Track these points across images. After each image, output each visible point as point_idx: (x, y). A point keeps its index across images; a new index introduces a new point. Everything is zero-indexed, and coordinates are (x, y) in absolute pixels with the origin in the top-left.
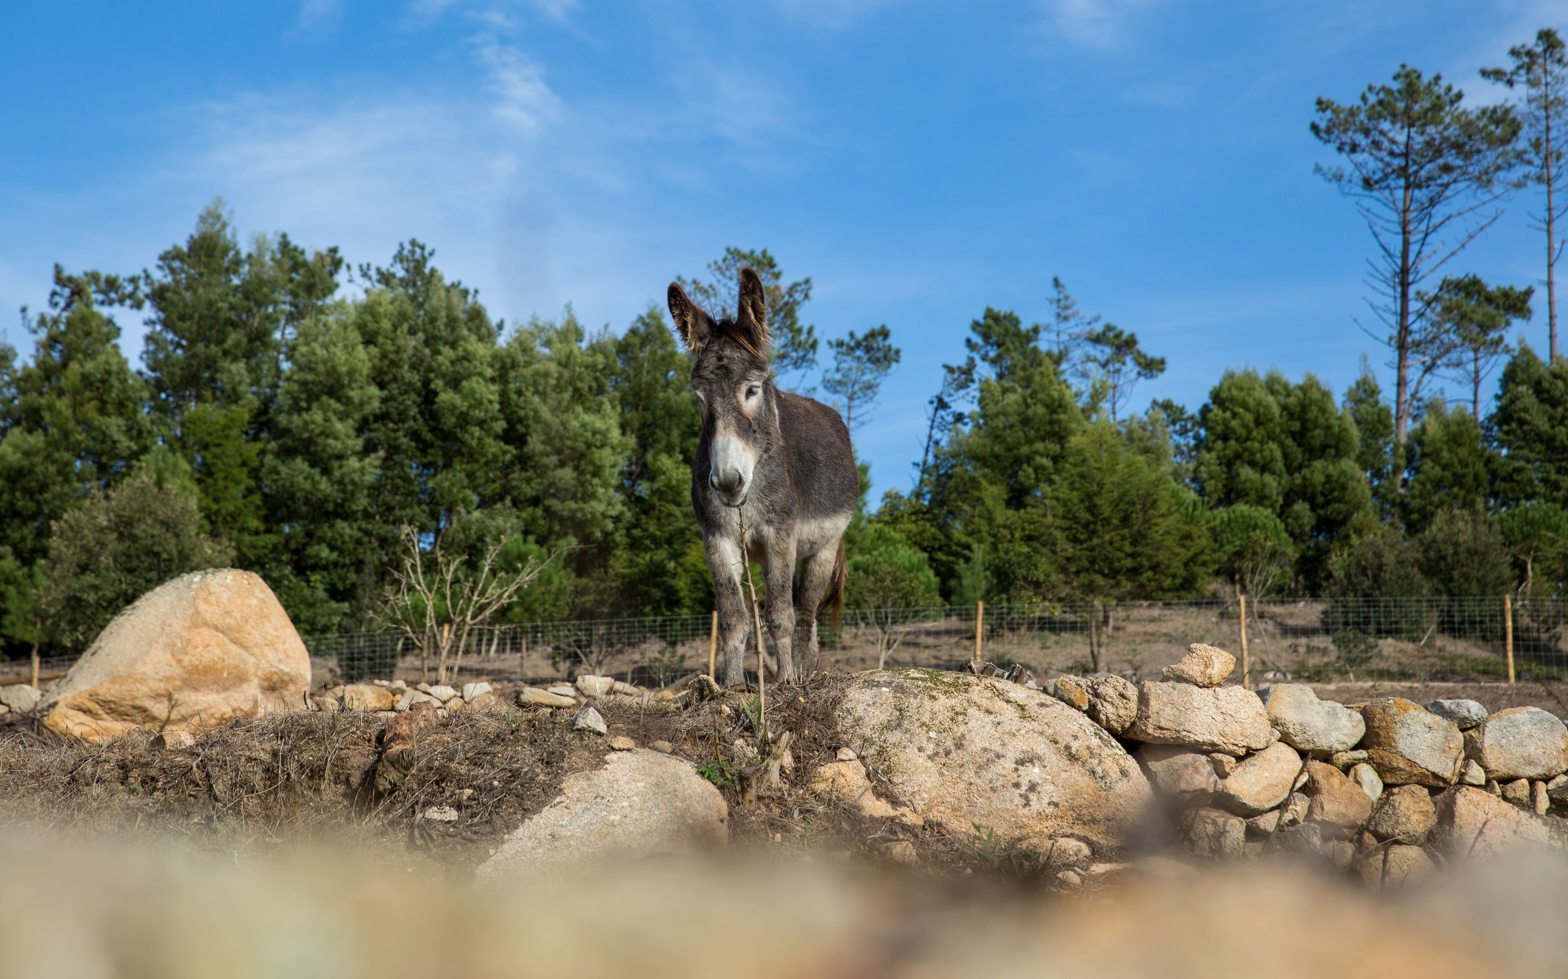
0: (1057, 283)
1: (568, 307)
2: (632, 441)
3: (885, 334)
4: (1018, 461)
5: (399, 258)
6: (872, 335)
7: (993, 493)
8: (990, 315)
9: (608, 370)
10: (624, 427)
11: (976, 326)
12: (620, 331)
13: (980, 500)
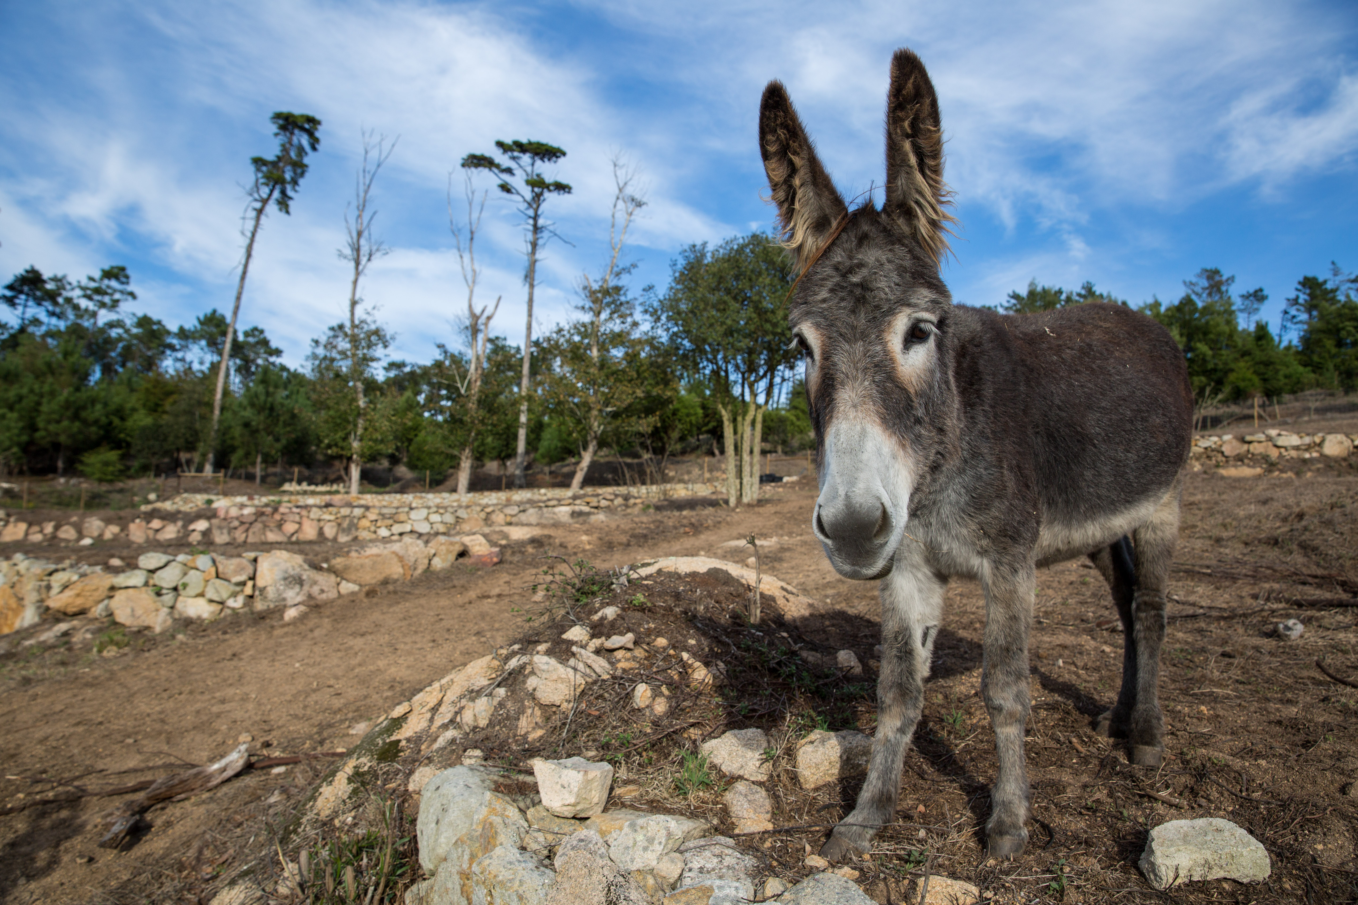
0: (1333, 263)
1: (1154, 296)
2: (1184, 339)
3: (1261, 290)
4: (1338, 330)
5: (1083, 288)
6: (1256, 292)
7: (1329, 343)
8: (1306, 279)
9: (1172, 316)
10: (1181, 335)
11: (1300, 283)
12: (1176, 302)
13: (1324, 346)
